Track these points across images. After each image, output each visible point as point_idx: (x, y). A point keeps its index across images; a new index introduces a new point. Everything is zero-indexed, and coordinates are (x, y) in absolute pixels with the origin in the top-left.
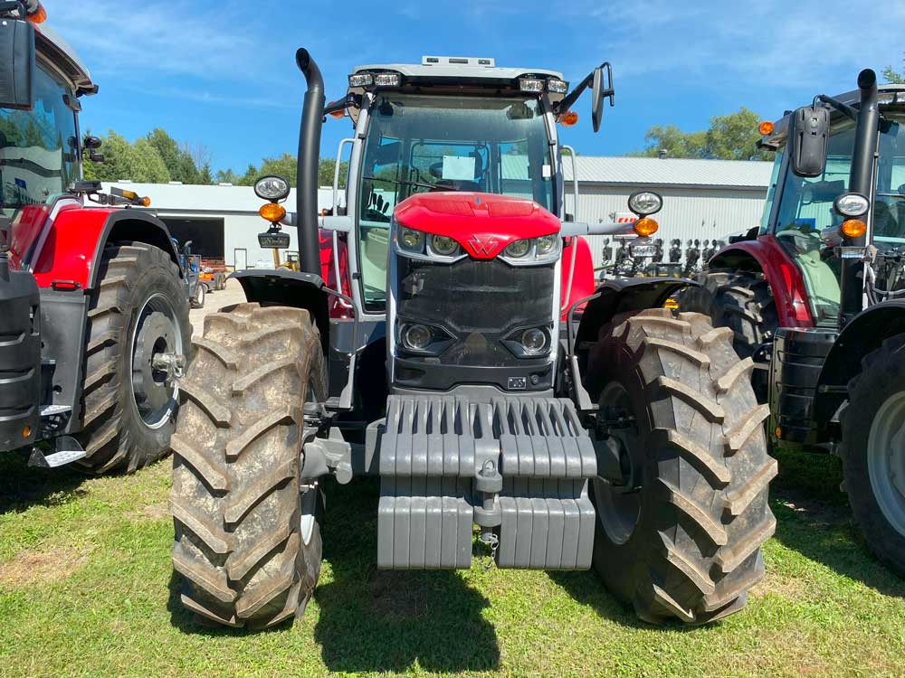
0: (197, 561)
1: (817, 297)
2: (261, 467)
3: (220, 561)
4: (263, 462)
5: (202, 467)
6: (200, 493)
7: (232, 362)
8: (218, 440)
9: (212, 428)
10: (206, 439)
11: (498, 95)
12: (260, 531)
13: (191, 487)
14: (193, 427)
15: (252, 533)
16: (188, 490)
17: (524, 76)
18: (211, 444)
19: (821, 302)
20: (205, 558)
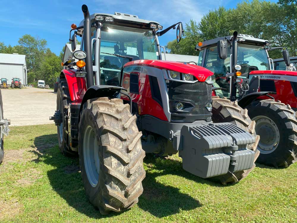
0: (116, 190)
1: (218, 92)
2: (137, 153)
3: (124, 189)
4: (137, 151)
5: (122, 156)
6: (119, 165)
7: (120, 118)
8: (123, 146)
9: (120, 141)
10: (119, 146)
11: (141, 28)
12: (137, 175)
13: (115, 163)
14: (113, 142)
15: (135, 177)
16: (114, 165)
17: (151, 23)
18: (121, 147)
19: (219, 94)
20: (119, 188)
